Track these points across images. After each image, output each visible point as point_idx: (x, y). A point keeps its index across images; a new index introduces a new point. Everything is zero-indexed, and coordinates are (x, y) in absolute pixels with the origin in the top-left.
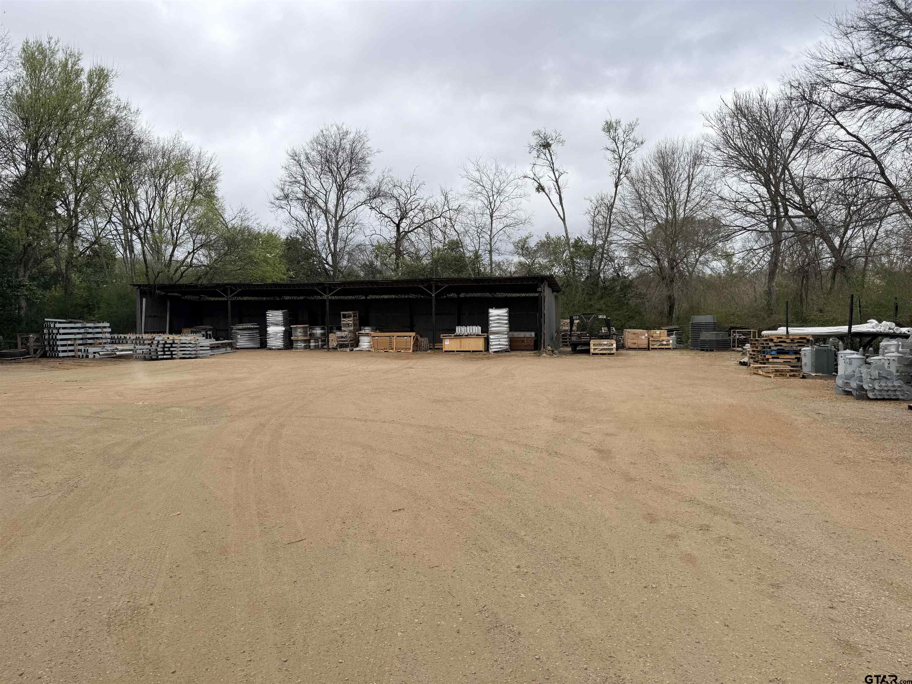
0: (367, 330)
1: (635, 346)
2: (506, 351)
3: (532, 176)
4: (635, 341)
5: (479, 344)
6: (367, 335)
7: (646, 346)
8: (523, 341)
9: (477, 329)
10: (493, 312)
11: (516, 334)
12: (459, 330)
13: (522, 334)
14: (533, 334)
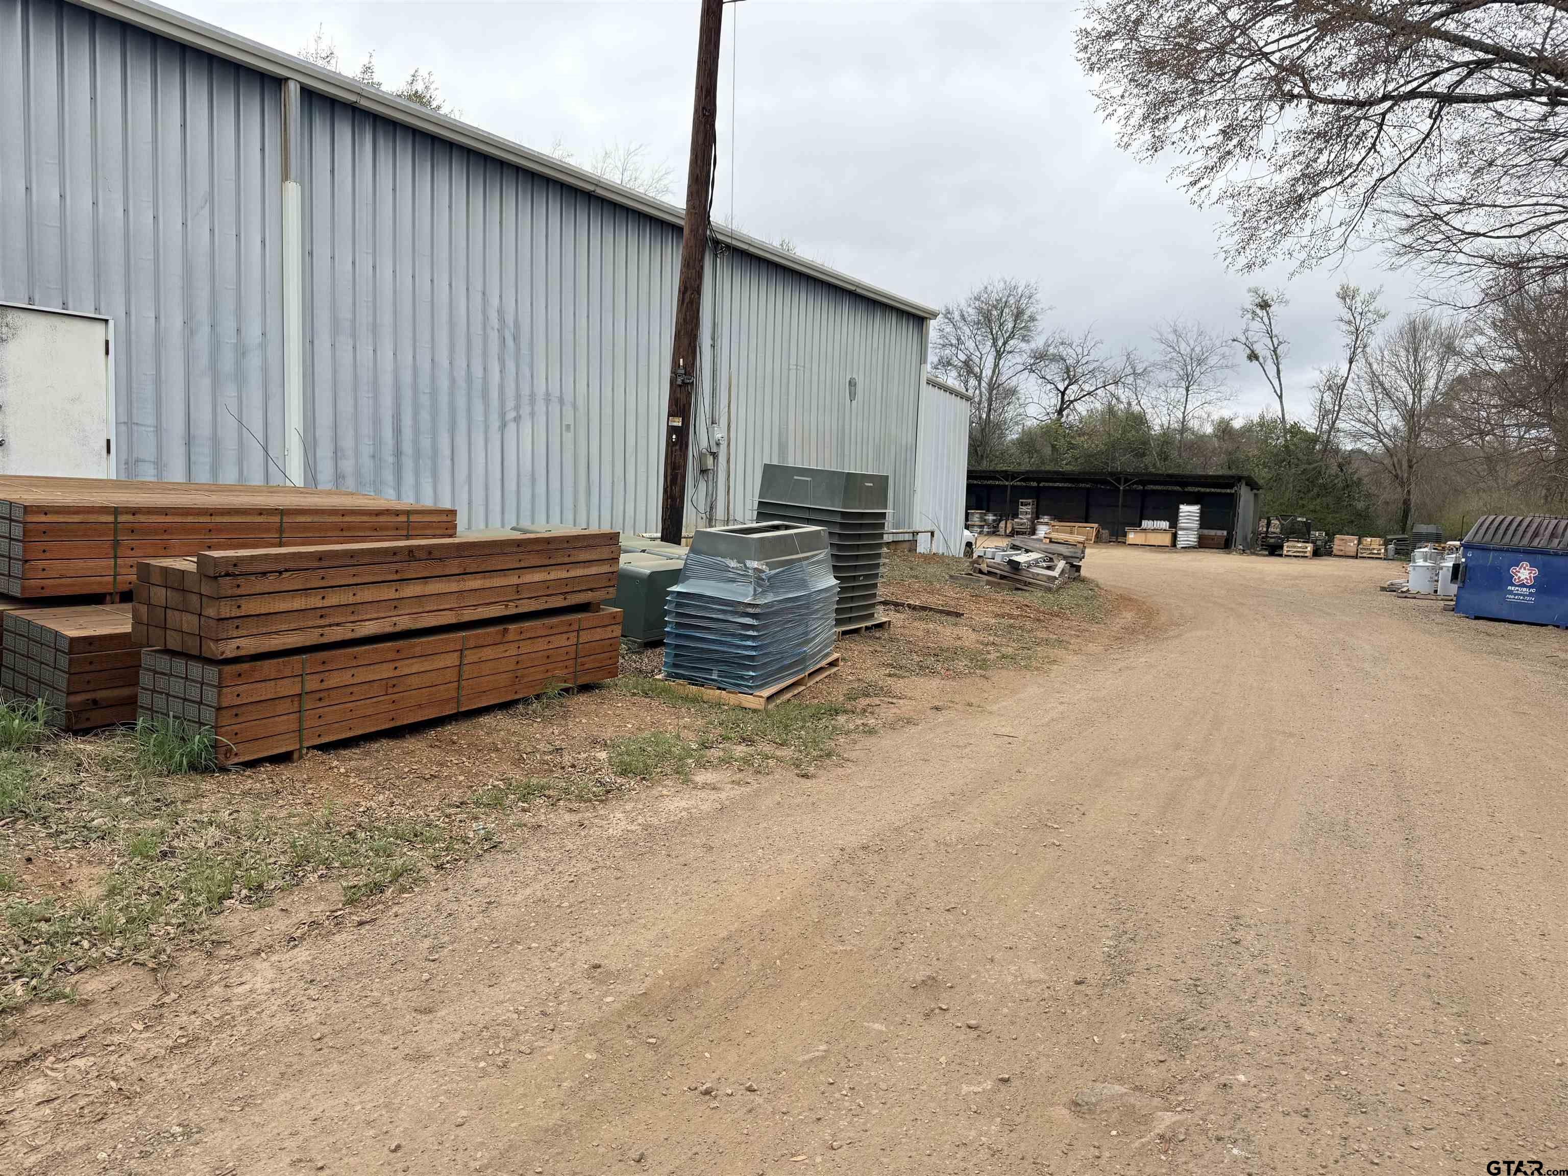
0: (1046, 519)
1: (1341, 553)
2: (1194, 547)
3: (1243, 340)
4: (1342, 548)
5: (1166, 539)
6: (1047, 524)
7: (1354, 554)
8: (1213, 539)
9: (1165, 524)
10: (1184, 508)
11: (1206, 532)
12: (1146, 524)
13: (1212, 532)
14: (1225, 533)
